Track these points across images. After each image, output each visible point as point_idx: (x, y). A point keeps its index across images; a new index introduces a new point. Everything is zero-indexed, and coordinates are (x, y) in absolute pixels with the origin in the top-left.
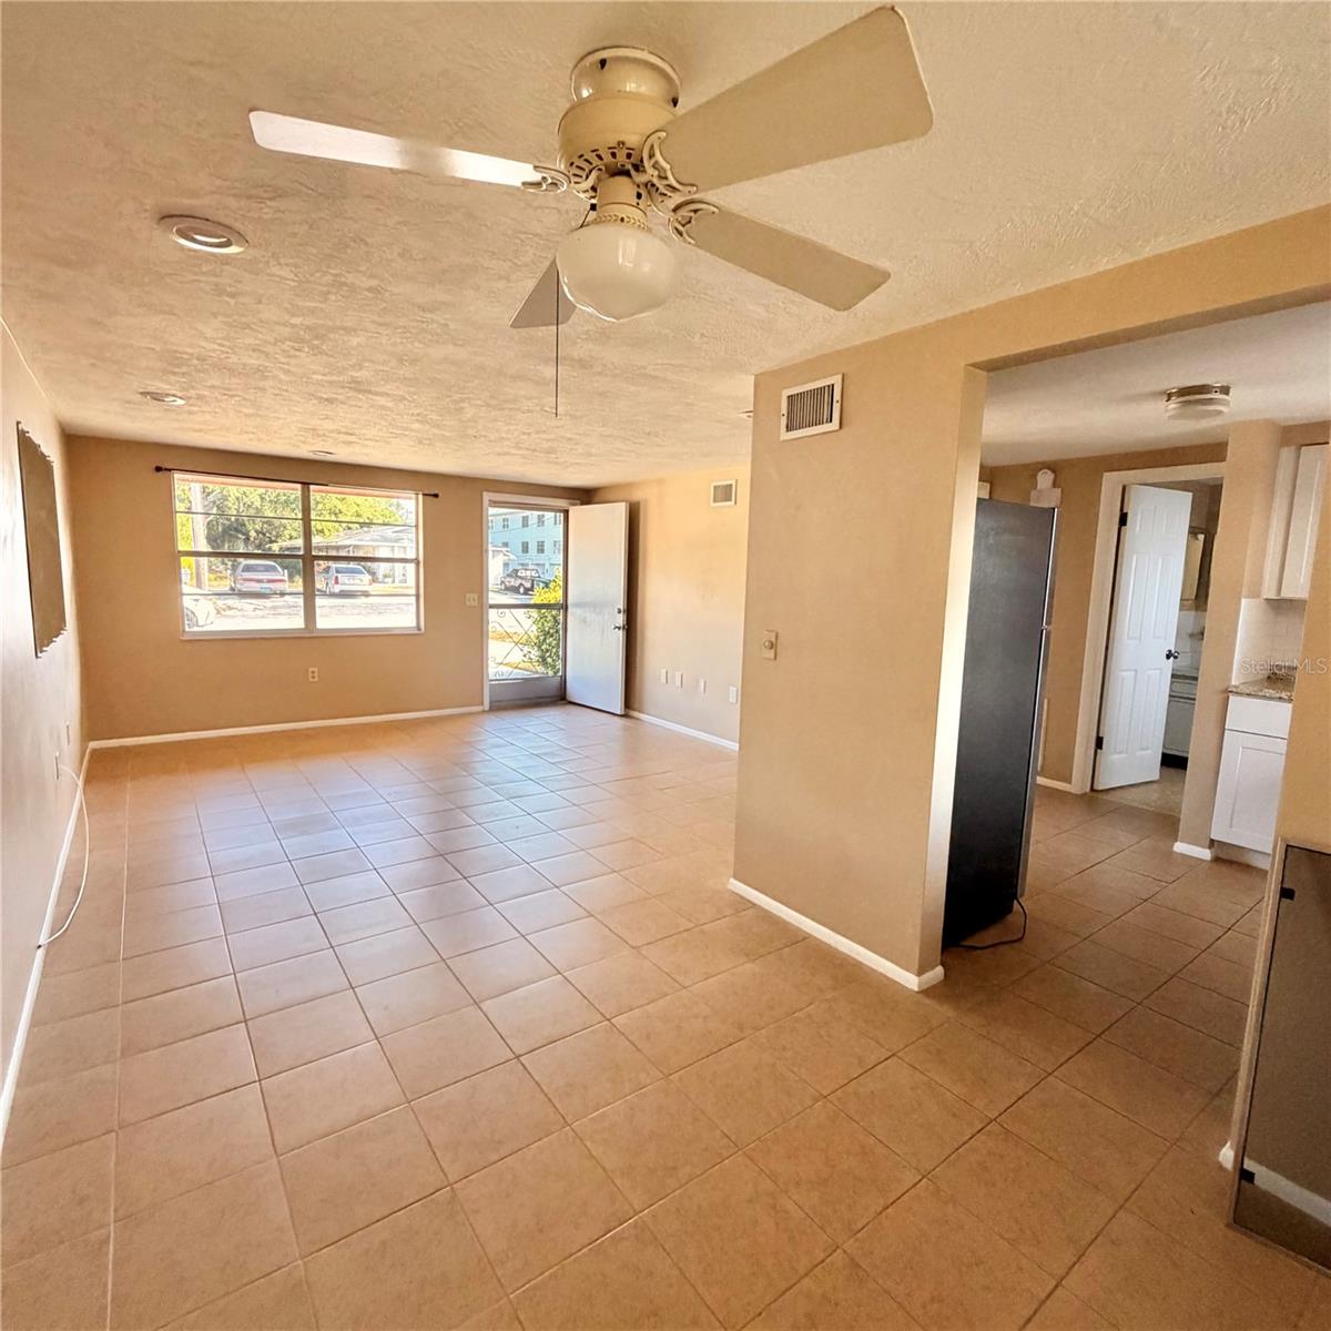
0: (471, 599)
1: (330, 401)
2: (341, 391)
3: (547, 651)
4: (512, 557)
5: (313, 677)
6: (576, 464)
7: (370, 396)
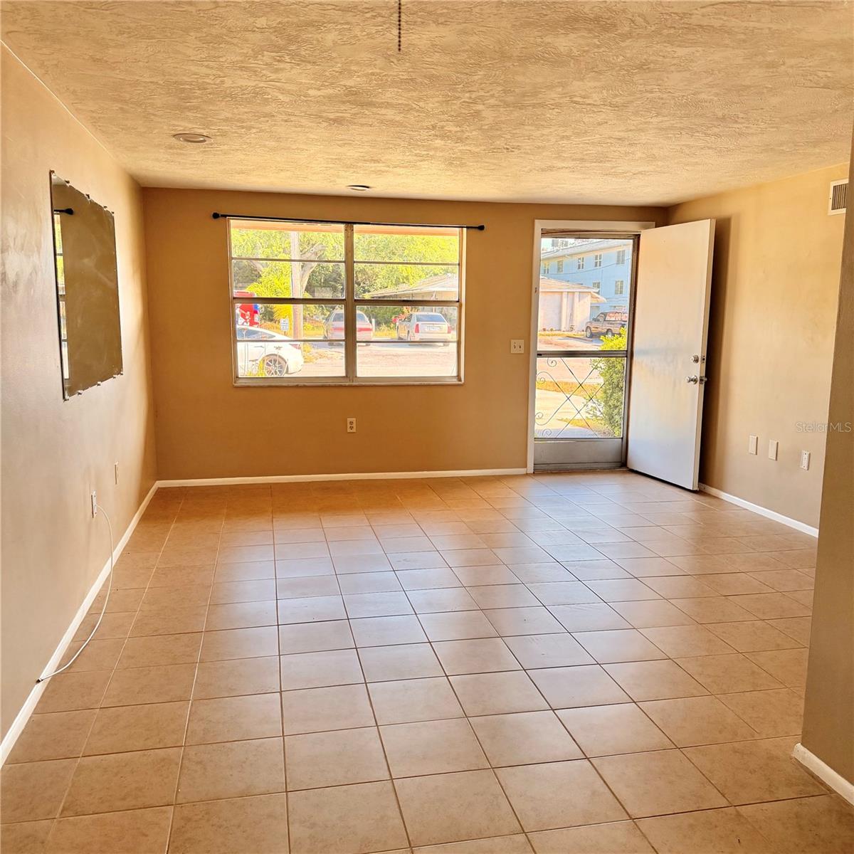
0: (517, 346)
1: (338, 121)
2: (343, 108)
3: (616, 407)
4: (602, 299)
5: (351, 428)
6: (640, 173)
7: (375, 110)
